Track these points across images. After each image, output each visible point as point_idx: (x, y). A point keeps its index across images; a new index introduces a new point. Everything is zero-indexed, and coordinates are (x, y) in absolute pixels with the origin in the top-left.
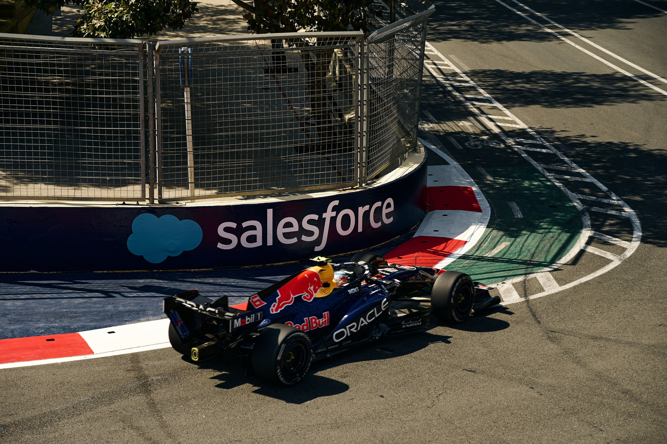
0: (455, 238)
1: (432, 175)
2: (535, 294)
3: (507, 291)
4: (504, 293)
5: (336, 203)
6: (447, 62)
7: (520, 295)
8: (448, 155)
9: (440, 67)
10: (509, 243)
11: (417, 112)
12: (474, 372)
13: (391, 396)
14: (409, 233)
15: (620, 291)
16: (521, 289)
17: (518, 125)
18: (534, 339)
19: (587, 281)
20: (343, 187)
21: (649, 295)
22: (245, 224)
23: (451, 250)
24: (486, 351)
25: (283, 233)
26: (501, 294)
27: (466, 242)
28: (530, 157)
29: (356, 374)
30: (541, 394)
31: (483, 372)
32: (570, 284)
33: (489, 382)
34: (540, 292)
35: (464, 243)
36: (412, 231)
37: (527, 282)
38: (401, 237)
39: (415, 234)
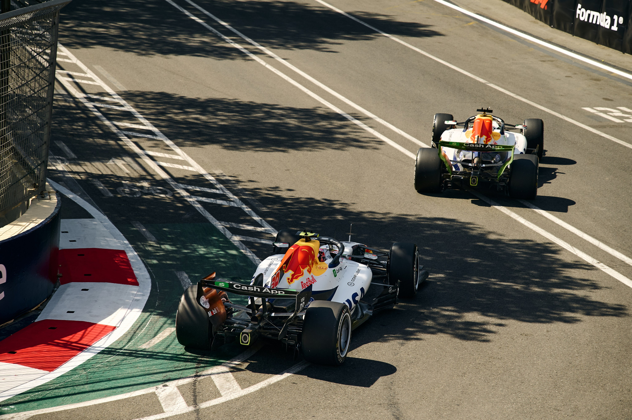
0: (100, 323)
1: (67, 232)
2: (209, 400)
3: (169, 398)
4: (165, 401)
6: (90, 74)
7: (187, 402)
8: (92, 204)
9: (77, 80)
11: (45, 143)
14: (29, 316)
15: (319, 395)
16: (190, 394)
17: (191, 166)
19: (278, 382)
21: (356, 401)
23: (90, 342)
26: (161, 401)
27: (114, 328)
28: (206, 211)
32: (255, 386)
34: (215, 398)
35: (112, 329)
36: (34, 313)
37: (198, 383)
38: (17, 321)
39: (39, 317)
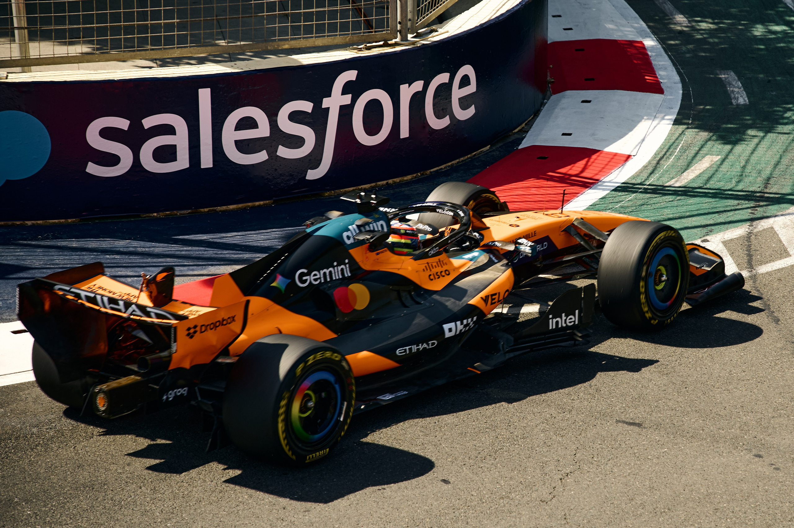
0: (607, 150)
1: (559, 16)
2: (770, 261)
5: (351, 75)
7: (737, 266)
10: (719, 157)
12: (639, 425)
13: (466, 479)
14: (510, 140)
16: (742, 253)
18: (765, 356)
20: (366, 41)
22: (148, 122)
23: (597, 174)
24: (664, 382)
25: (236, 142)
27: (629, 157)
29: (391, 437)
30: (777, 469)
31: (658, 426)
33: (670, 445)
34: (781, 258)
35: (624, 159)
36: (516, 136)
37: (753, 236)
38: (494, 148)
39: (523, 142)
